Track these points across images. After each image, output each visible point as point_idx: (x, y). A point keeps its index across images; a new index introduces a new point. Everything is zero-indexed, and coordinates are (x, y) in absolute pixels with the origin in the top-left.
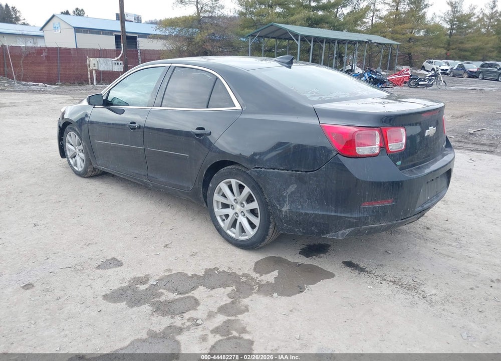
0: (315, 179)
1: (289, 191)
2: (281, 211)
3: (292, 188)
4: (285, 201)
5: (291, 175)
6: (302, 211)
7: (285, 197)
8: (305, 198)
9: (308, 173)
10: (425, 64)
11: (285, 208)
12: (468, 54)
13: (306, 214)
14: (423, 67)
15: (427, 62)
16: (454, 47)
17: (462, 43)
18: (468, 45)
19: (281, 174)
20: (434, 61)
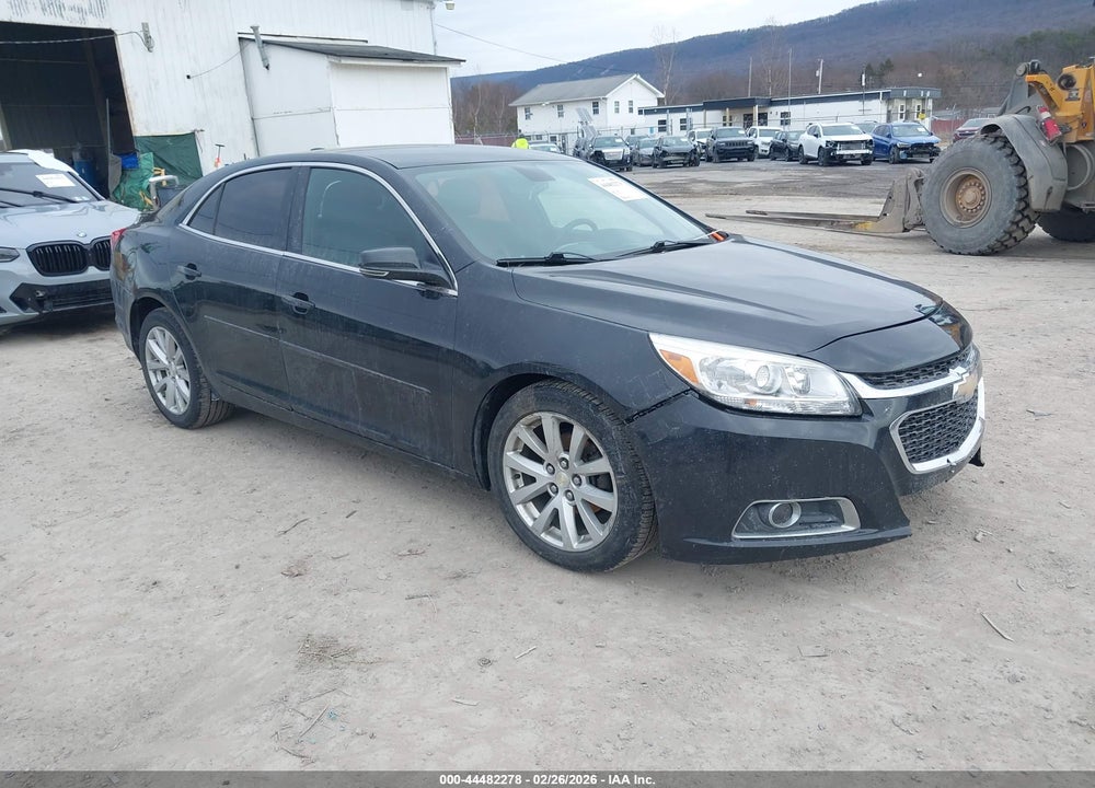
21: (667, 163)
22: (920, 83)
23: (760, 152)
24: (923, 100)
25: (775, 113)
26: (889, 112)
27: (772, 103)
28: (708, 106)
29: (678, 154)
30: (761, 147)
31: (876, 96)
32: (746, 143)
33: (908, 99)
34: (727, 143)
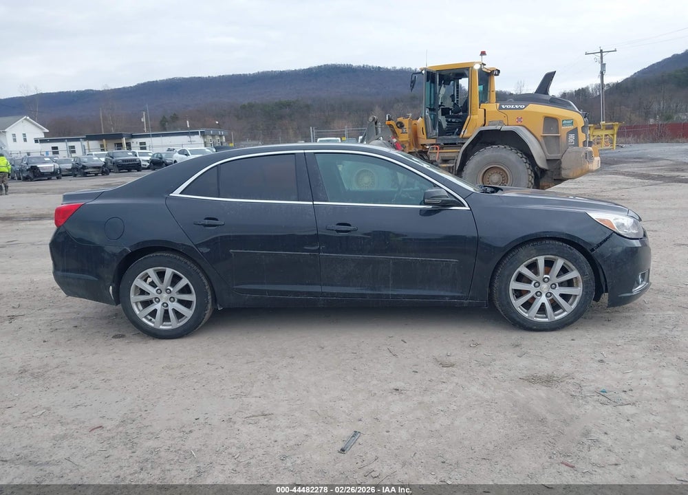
21: (87, 173)
22: (219, 127)
23: (142, 166)
24: (221, 136)
25: (136, 142)
26: (205, 142)
27: (133, 137)
28: (89, 138)
29: (94, 168)
30: (143, 163)
31: (197, 133)
32: (135, 160)
33: (213, 136)
34: (124, 161)
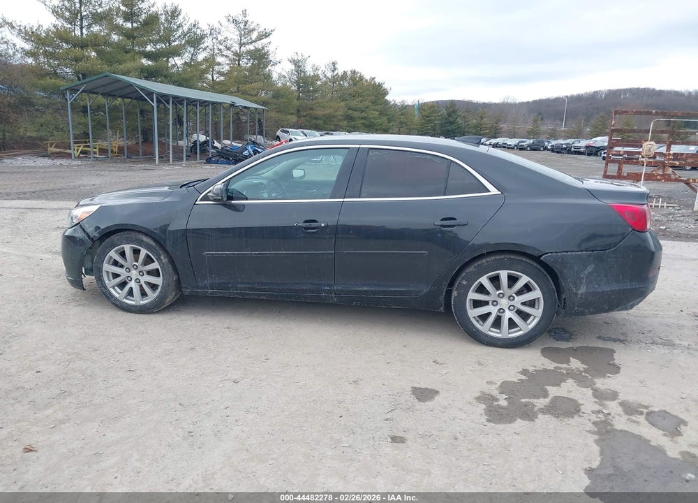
0: (613, 256)
1: (586, 272)
2: (576, 294)
3: (590, 268)
4: (581, 283)
5: (590, 256)
6: (599, 290)
7: (583, 278)
8: (602, 276)
9: (607, 251)
10: (279, 133)
11: (582, 290)
12: (321, 122)
13: (604, 292)
14: (278, 137)
15: (281, 131)
16: (305, 113)
17: (311, 109)
18: (320, 112)
19: (580, 255)
20: (290, 130)
